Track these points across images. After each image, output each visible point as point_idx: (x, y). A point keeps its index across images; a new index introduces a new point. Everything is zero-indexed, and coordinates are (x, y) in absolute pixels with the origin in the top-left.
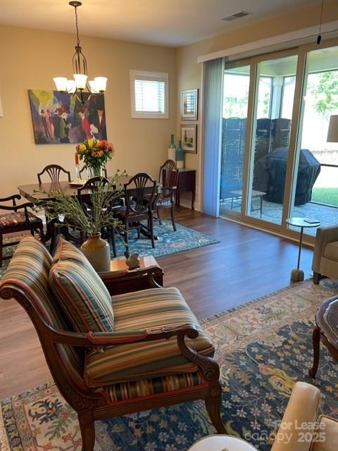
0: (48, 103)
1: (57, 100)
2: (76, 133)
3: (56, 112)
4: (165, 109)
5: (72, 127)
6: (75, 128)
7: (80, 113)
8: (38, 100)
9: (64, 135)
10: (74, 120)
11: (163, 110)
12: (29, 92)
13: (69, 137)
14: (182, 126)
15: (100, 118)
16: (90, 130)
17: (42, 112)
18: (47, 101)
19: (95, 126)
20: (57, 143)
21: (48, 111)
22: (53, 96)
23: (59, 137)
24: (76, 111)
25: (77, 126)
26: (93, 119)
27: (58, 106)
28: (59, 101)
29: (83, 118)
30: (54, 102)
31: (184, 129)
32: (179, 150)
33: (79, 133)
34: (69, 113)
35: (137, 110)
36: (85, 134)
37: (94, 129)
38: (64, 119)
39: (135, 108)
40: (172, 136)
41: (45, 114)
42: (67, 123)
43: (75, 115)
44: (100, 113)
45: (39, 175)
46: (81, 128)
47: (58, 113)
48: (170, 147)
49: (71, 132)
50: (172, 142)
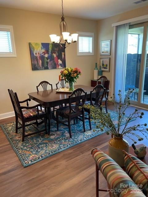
0: (38, 49)
1: (43, 47)
2: (52, 64)
3: (42, 53)
4: (92, 51)
5: (50, 61)
6: (51, 62)
7: (54, 54)
8: (34, 48)
9: (46, 65)
10: (51, 58)
11: (91, 51)
12: (30, 44)
13: (48, 66)
14: (101, 59)
15: (63, 56)
16: (58, 62)
17: (36, 54)
18: (38, 48)
19: (60, 60)
20: (43, 70)
21: (39, 53)
22: (41, 46)
23: (44, 66)
24: (52, 53)
25: (52, 60)
26: (59, 57)
27: (43, 51)
28: (44, 48)
29: (55, 56)
30: (42, 49)
31: (101, 60)
32: (100, 70)
33: (53, 64)
34: (48, 54)
35: (80, 51)
36: (56, 64)
37: (60, 62)
38: (46, 57)
39: (78, 50)
40: (96, 64)
41: (37, 55)
42: (47, 59)
43: (51, 55)
44: (63, 53)
45: (37, 87)
46: (54, 61)
47: (43, 54)
48: (95, 69)
49: (49, 63)
50: (96, 67)
